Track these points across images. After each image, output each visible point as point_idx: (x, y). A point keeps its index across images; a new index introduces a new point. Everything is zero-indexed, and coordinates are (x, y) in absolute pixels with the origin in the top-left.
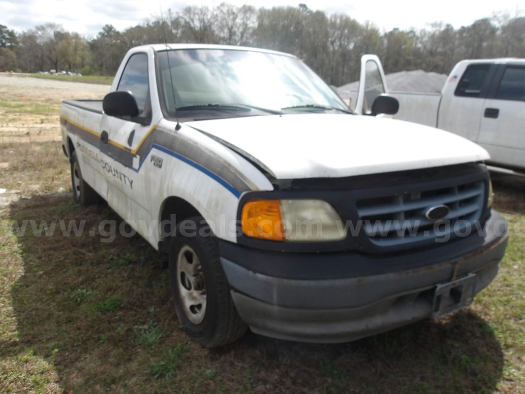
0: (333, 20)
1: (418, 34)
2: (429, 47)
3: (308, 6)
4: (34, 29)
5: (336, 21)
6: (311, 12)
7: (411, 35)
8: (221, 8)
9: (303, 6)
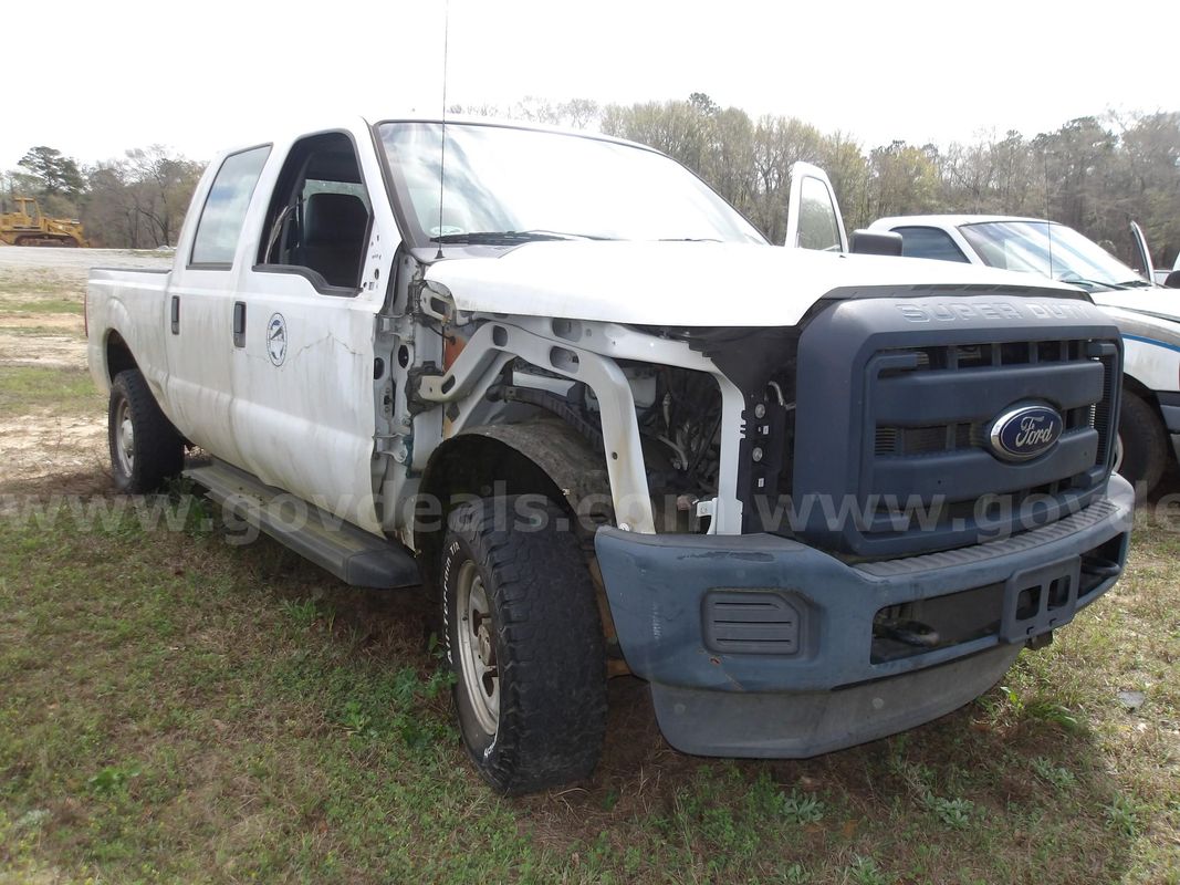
0: (764, 126)
1: (943, 151)
2: (968, 177)
3: (712, 98)
4: (122, 157)
5: (770, 128)
6: (717, 112)
7: (929, 153)
8: (525, 105)
9: (701, 98)
